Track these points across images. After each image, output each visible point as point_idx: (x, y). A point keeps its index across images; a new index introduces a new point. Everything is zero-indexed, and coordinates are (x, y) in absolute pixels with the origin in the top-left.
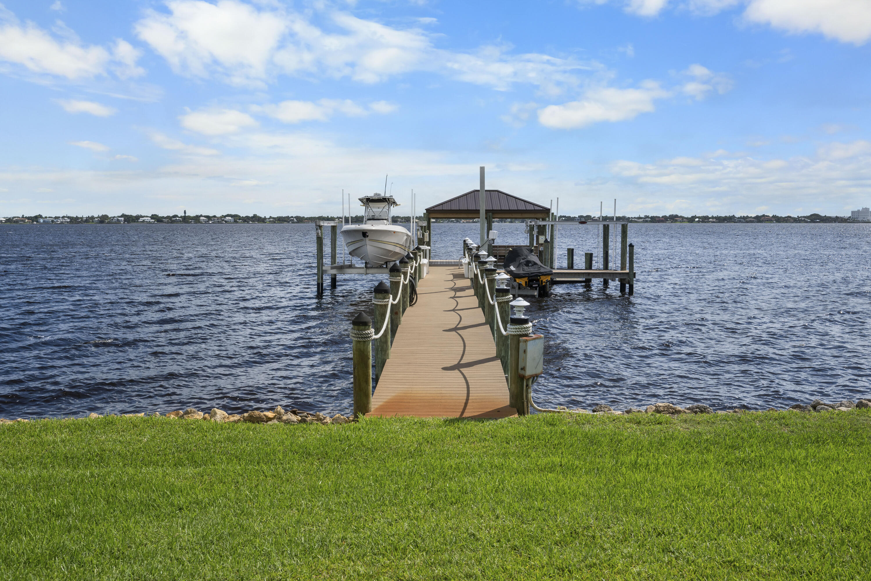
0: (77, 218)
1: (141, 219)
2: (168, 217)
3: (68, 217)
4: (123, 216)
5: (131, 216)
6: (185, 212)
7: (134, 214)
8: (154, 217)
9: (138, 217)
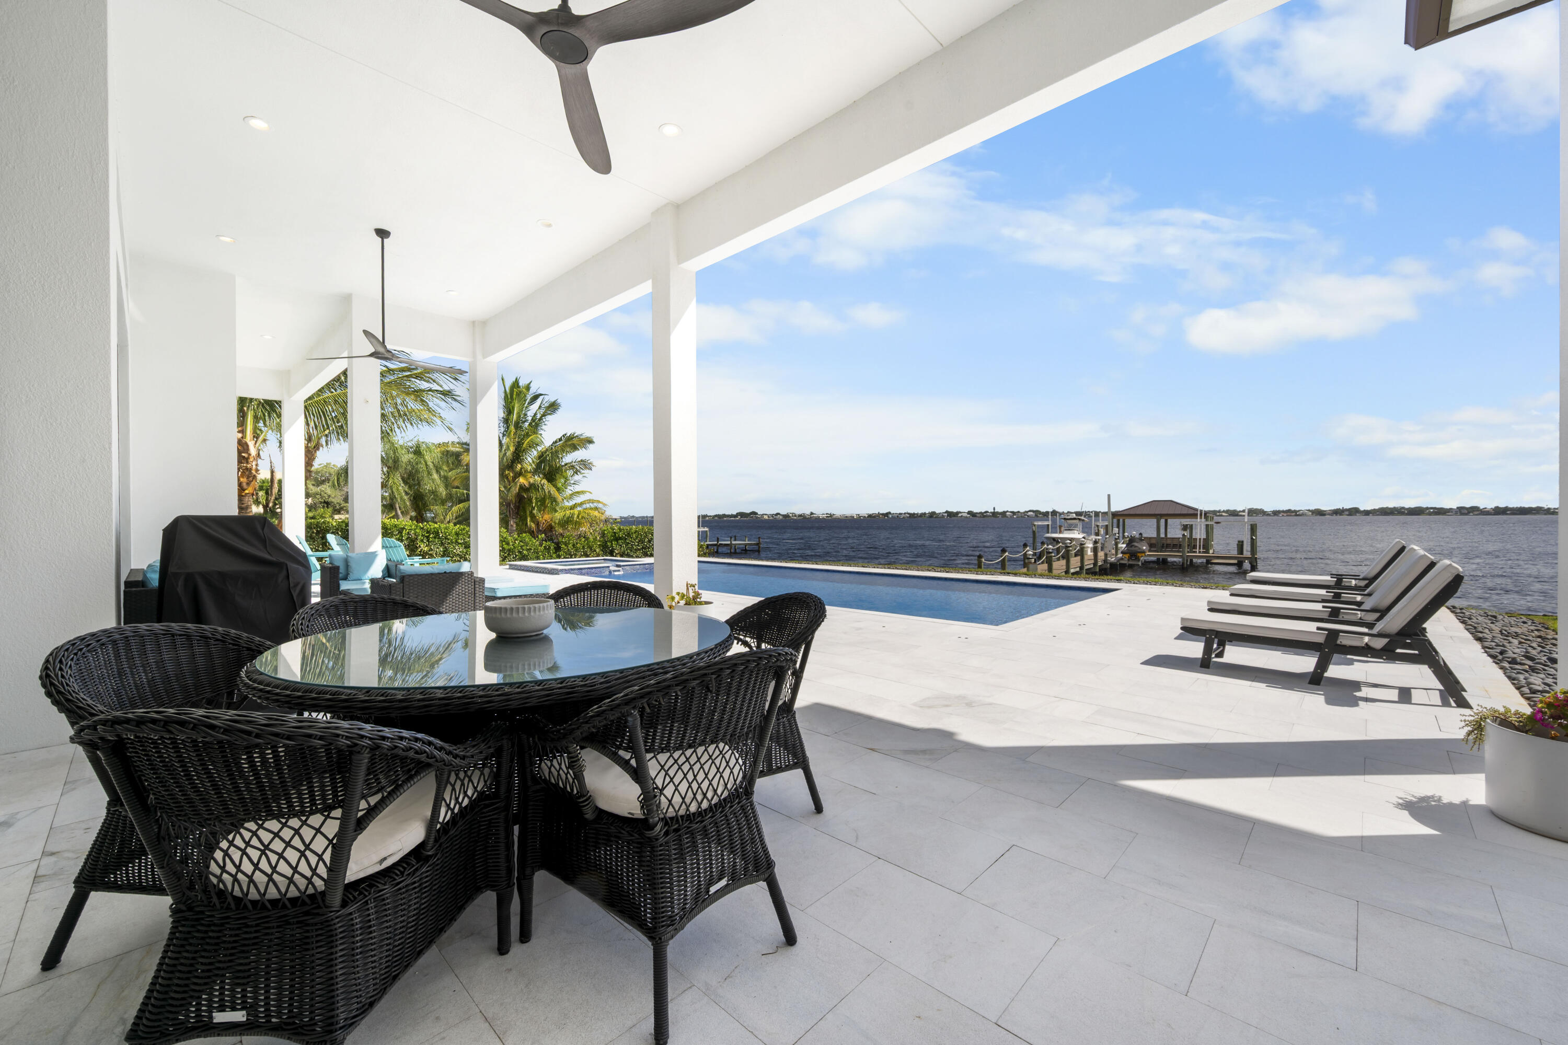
0: (914, 514)
1: (960, 515)
2: (981, 513)
3: (908, 514)
4: (947, 512)
5: (952, 512)
6: (994, 509)
7: (955, 511)
8: (970, 513)
9: (958, 513)
